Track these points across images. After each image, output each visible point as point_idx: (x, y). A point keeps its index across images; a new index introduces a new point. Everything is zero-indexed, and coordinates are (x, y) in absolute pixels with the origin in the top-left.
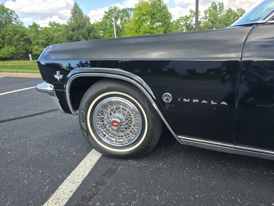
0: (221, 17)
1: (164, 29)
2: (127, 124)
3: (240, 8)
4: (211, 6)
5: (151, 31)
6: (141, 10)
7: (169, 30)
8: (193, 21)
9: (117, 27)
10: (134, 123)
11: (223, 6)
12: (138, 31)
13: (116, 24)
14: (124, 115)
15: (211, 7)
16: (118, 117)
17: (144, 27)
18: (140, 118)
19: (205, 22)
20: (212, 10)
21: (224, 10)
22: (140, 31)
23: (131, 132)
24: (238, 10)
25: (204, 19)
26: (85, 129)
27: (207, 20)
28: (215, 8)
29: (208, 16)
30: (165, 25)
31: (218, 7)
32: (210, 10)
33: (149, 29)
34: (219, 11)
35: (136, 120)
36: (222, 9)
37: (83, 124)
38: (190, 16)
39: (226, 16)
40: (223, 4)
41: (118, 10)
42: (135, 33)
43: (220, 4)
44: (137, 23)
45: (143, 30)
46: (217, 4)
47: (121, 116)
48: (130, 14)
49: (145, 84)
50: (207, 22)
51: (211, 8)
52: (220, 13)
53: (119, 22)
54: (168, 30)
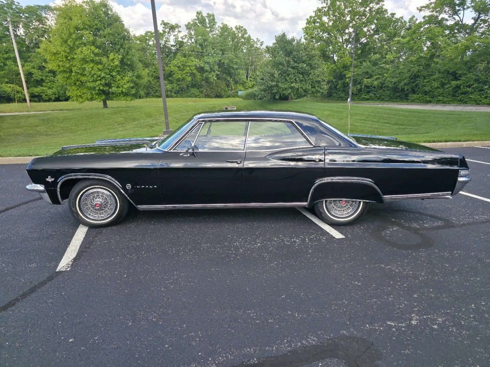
0: (214, 38)
1: (120, 57)
2: (105, 204)
3: (240, 26)
4: (196, 18)
5: (97, 58)
6: (71, 19)
7: (130, 59)
8: (169, 41)
9: (20, 42)
10: (110, 203)
11: (214, 19)
12: (69, 58)
13: (16, 36)
14: (103, 199)
15: (196, 20)
16: (98, 201)
17: (82, 52)
18: (113, 200)
19: (189, 44)
20: (198, 24)
21: (217, 26)
22: (73, 58)
23: (108, 209)
24: (236, 28)
25: (187, 39)
26: (75, 212)
27: (193, 40)
28: (202, 21)
29: (193, 34)
30: (122, 50)
31: (207, 21)
32: (195, 24)
33: (92, 55)
34: (209, 27)
35: (111, 201)
36: (214, 25)
37: (73, 209)
38: (164, 31)
39: (220, 37)
40: (213, 16)
41: (16, 8)
42: (63, 61)
43: (209, 16)
44: (66, 42)
45: (81, 56)
46: (205, 14)
47: (101, 200)
48: (46, 18)
49: (113, 179)
50: (193, 43)
51: (197, 22)
52: (211, 31)
53: (21, 31)
54: (128, 60)
